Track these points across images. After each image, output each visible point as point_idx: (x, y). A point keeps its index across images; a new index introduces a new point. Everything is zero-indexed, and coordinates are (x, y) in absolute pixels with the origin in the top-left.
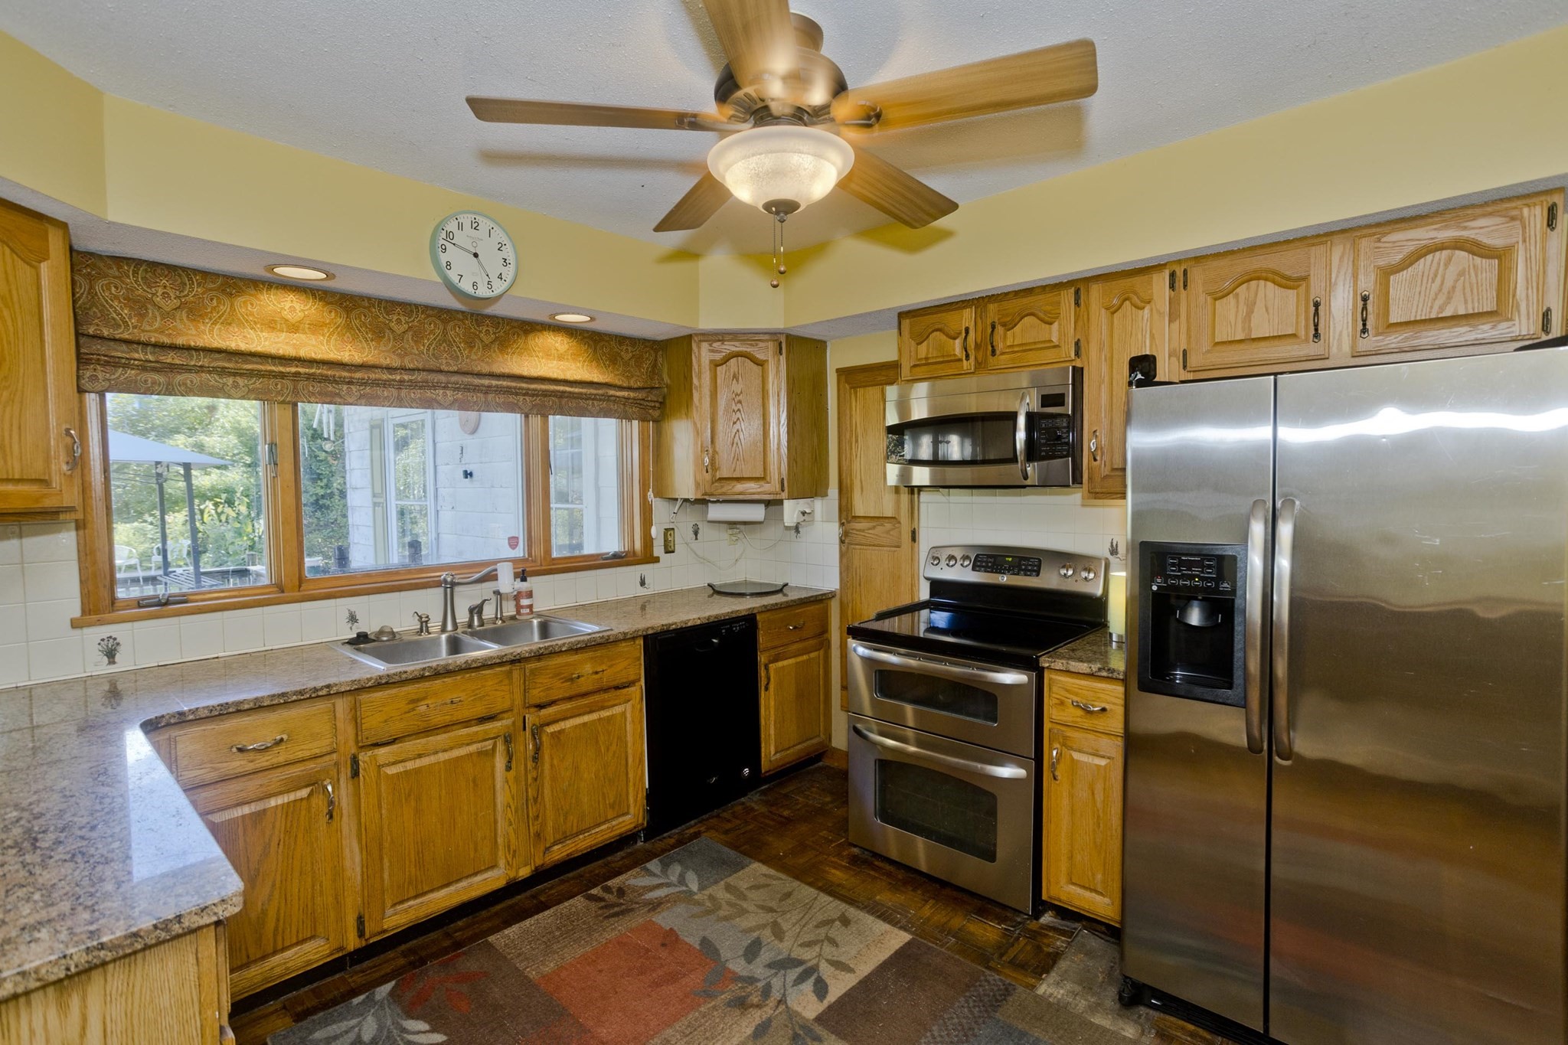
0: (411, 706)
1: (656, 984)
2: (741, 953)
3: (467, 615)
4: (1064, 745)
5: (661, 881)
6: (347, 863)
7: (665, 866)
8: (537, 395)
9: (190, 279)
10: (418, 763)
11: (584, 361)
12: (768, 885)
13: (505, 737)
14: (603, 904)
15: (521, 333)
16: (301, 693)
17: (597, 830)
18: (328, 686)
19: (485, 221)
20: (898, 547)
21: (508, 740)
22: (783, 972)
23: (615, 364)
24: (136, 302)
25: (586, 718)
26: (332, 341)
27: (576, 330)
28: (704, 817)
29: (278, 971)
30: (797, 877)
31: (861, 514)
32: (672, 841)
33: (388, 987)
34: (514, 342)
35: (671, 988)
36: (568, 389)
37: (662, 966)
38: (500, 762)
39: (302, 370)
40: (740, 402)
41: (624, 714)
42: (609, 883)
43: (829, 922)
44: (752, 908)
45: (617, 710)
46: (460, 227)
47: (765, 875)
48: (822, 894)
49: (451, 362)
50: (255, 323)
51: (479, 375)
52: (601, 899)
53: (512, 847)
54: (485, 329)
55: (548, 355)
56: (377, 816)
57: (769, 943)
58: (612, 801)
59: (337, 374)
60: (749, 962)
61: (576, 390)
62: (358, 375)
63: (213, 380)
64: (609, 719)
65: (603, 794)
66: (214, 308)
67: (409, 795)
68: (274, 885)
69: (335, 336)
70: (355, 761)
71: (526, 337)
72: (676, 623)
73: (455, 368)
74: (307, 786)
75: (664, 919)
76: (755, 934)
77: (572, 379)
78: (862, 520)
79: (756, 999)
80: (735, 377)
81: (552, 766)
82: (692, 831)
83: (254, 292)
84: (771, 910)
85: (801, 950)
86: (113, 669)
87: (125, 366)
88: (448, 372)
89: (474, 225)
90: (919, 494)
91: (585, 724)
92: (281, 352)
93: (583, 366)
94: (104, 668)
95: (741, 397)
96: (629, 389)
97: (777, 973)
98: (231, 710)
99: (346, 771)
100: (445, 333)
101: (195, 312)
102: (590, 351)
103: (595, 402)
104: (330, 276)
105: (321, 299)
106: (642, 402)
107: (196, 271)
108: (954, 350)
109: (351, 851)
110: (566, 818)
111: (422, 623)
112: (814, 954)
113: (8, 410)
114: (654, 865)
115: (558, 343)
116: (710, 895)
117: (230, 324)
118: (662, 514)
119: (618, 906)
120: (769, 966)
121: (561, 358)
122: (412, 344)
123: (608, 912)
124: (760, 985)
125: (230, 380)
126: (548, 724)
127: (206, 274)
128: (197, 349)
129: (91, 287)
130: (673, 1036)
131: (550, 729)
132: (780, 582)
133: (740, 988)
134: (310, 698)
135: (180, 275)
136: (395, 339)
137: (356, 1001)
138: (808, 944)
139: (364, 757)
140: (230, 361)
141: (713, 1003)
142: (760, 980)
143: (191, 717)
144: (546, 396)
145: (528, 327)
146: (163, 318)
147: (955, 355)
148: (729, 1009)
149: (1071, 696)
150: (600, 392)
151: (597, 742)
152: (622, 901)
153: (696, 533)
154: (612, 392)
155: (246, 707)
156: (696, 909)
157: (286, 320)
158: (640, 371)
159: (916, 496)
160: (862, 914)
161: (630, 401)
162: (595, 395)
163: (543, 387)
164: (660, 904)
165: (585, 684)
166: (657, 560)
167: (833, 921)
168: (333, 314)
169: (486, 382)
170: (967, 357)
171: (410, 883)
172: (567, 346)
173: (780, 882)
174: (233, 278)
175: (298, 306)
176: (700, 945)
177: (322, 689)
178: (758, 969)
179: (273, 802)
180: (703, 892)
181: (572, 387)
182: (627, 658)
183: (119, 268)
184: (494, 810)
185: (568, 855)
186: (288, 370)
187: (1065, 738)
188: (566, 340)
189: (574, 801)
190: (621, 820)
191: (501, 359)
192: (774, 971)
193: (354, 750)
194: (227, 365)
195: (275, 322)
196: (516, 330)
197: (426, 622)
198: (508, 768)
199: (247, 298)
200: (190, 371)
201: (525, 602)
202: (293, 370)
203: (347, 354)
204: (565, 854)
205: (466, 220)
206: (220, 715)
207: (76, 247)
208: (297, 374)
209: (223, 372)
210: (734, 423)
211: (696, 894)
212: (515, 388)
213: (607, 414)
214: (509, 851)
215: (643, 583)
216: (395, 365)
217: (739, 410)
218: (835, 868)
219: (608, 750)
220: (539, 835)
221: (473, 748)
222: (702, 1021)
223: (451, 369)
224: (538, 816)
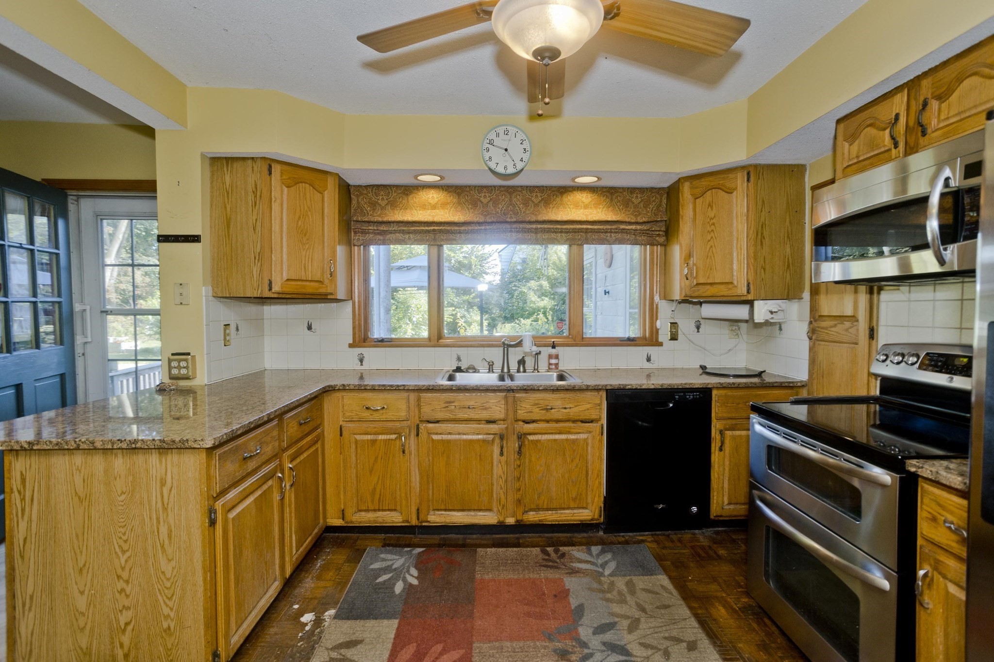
0: (447, 405)
1: (528, 615)
2: (595, 625)
3: (517, 365)
4: (935, 569)
5: (592, 560)
6: (413, 479)
7: (603, 552)
8: (570, 232)
9: (391, 190)
10: (449, 437)
11: (603, 208)
12: (657, 593)
13: (500, 436)
14: (547, 557)
15: (558, 194)
16: (391, 386)
17: (562, 512)
18: (404, 385)
19: (512, 129)
20: (856, 344)
21: (502, 437)
22: (610, 652)
23: (627, 207)
24: (372, 204)
25: (557, 437)
26: (451, 212)
27: (597, 188)
28: (658, 533)
29: (380, 520)
30: (685, 599)
31: (826, 314)
32: (622, 539)
33: (421, 550)
34: (554, 200)
35: (534, 621)
36: (589, 227)
37: (542, 607)
38: (496, 450)
39: (436, 228)
40: (713, 224)
41: (586, 440)
42: (561, 548)
43: (678, 640)
44: (633, 603)
45: (582, 436)
46: (498, 135)
47: (662, 586)
48: (693, 619)
49: (513, 216)
50: (417, 207)
51: (530, 222)
52: (548, 555)
53: (502, 503)
54: (535, 194)
55: (577, 206)
56: (427, 460)
57: (620, 630)
58: (574, 496)
59: (453, 228)
60: (594, 633)
61: (596, 227)
62: (463, 228)
63: (399, 236)
64: (574, 441)
65: (568, 490)
66: (400, 202)
67: (443, 453)
68: (379, 478)
69: (453, 209)
70: (418, 426)
71: (562, 197)
72: (631, 385)
73: (515, 220)
74: (395, 434)
75: (570, 582)
76: (616, 619)
77: (592, 220)
78: (827, 318)
79: (575, 658)
80: (709, 205)
81: (530, 461)
82: (641, 538)
83: (416, 192)
84: (643, 610)
85: (638, 647)
86: (362, 367)
87: (369, 233)
88: (511, 222)
89: (506, 133)
90: (879, 293)
91: (555, 440)
92: (426, 220)
93: (602, 211)
94: (358, 367)
95: (714, 221)
96: (637, 223)
97: (604, 651)
98: (362, 388)
99: (413, 433)
100: (511, 200)
101: (393, 204)
102: (608, 200)
103: (612, 234)
104: (442, 178)
105: (446, 190)
106: (647, 232)
107: (394, 186)
108: (884, 142)
109: (415, 474)
110: (539, 497)
111: (490, 365)
112: (645, 655)
113: (308, 251)
114: (595, 549)
115: (584, 198)
116: (613, 581)
117: (407, 209)
118: (666, 313)
119: (553, 562)
120: (604, 644)
121: (586, 207)
122: (492, 208)
123: (545, 563)
124: (586, 651)
125: (407, 236)
126: (530, 434)
127: (397, 187)
128: (394, 222)
129: (358, 200)
130: (508, 647)
131: (531, 438)
132: (760, 369)
133: (572, 645)
134: (395, 389)
135: (388, 189)
136: (483, 207)
137: (406, 549)
138: (646, 646)
139: (422, 426)
140: (405, 226)
141: (547, 644)
142: (589, 648)
143: (347, 388)
144: (575, 232)
145: (563, 190)
146: (381, 210)
147: (884, 146)
148: (553, 653)
149: (944, 513)
150: (613, 227)
151: (564, 454)
152: (558, 561)
153: (698, 328)
154: (622, 227)
155: (369, 388)
156: (595, 585)
157: (430, 204)
158: (646, 210)
159: (875, 295)
160: (712, 649)
161: (638, 232)
162: (611, 229)
163: (572, 227)
164: (577, 572)
165: (555, 414)
166: (660, 344)
167: (682, 641)
168: (452, 197)
169: (534, 226)
170: (896, 145)
171: (442, 501)
172: (590, 199)
173: (669, 596)
174: (408, 186)
175: (435, 196)
176: (576, 607)
177: (401, 386)
178: (595, 642)
179: (381, 437)
180: (610, 578)
181: (592, 225)
182: (589, 403)
183: (367, 189)
184: (492, 477)
185: (540, 521)
186: (430, 228)
187: (937, 561)
188: (590, 195)
189: (545, 487)
190: (581, 511)
191: (545, 212)
192: (605, 649)
193: (418, 422)
194: (404, 229)
195: (425, 205)
196: (555, 193)
197: (492, 365)
198: (502, 454)
199: (414, 195)
200: (391, 233)
201: (553, 361)
202: (432, 228)
203: (457, 217)
204: (537, 519)
205: (501, 130)
206: (358, 389)
207: (351, 182)
208: (434, 230)
209: (403, 232)
210: (709, 241)
211: (604, 576)
212: (553, 228)
213: (621, 242)
214: (500, 504)
215: (649, 360)
216: (481, 221)
217: (712, 231)
218: (724, 607)
219: (572, 461)
220: (520, 501)
221: (480, 437)
222: (531, 650)
223: (512, 220)
224: (520, 489)
